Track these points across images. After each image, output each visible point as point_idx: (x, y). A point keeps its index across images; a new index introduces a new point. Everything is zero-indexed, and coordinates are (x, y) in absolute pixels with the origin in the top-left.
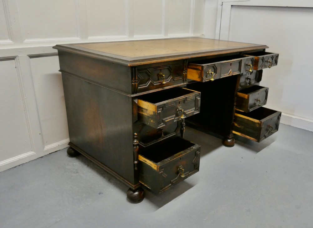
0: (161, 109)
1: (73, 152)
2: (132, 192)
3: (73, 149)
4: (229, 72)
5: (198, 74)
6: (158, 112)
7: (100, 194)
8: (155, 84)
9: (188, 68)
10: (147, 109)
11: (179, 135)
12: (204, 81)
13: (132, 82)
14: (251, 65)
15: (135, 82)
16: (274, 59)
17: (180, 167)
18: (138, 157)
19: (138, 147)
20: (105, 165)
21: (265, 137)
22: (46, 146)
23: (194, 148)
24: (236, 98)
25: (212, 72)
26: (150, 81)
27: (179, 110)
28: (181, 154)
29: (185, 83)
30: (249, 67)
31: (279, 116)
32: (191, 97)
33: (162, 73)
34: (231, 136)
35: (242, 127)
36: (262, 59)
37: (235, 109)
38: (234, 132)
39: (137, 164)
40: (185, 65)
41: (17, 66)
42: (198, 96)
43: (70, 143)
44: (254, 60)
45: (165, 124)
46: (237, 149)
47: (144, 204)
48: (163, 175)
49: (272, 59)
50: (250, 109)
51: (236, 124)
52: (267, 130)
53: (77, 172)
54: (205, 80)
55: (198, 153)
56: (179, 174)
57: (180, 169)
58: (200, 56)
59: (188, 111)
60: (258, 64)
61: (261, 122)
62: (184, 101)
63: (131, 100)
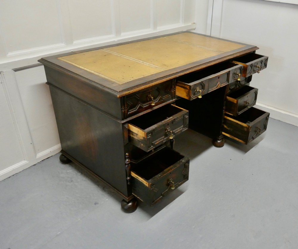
0: (151, 134)
1: (65, 159)
2: (125, 203)
3: (65, 157)
4: (217, 85)
5: (186, 92)
6: (148, 138)
7: (95, 204)
8: (144, 107)
9: (176, 85)
10: (137, 133)
11: (170, 146)
12: (191, 100)
13: (122, 110)
14: (239, 74)
15: (125, 109)
16: (263, 63)
17: (170, 181)
18: (130, 174)
19: (130, 165)
20: (98, 176)
21: (253, 138)
22: (38, 154)
23: (183, 161)
24: (225, 102)
25: (200, 90)
26: (139, 105)
27: (168, 131)
28: (170, 169)
29: (174, 100)
30: (237, 76)
31: (268, 117)
32: (179, 117)
33: (150, 95)
34: (220, 137)
35: (232, 130)
36: (251, 66)
37: (224, 112)
38: (223, 133)
39: (130, 180)
40: (173, 83)
41: (2, 82)
42: (186, 115)
43: (62, 151)
44: (243, 68)
45: (155, 146)
46: (227, 149)
47: (138, 214)
48: (154, 191)
49: (262, 63)
50: (239, 113)
51: (225, 126)
52: (256, 131)
53: (72, 181)
54: (193, 98)
55: (187, 165)
56: (170, 186)
57: (170, 182)
58: (188, 73)
59: (176, 130)
60: (247, 71)
61: (249, 126)
62: (173, 122)
63: (121, 126)
